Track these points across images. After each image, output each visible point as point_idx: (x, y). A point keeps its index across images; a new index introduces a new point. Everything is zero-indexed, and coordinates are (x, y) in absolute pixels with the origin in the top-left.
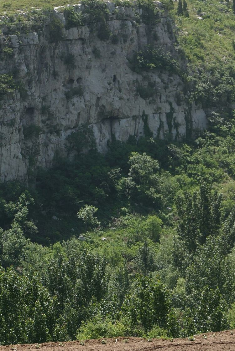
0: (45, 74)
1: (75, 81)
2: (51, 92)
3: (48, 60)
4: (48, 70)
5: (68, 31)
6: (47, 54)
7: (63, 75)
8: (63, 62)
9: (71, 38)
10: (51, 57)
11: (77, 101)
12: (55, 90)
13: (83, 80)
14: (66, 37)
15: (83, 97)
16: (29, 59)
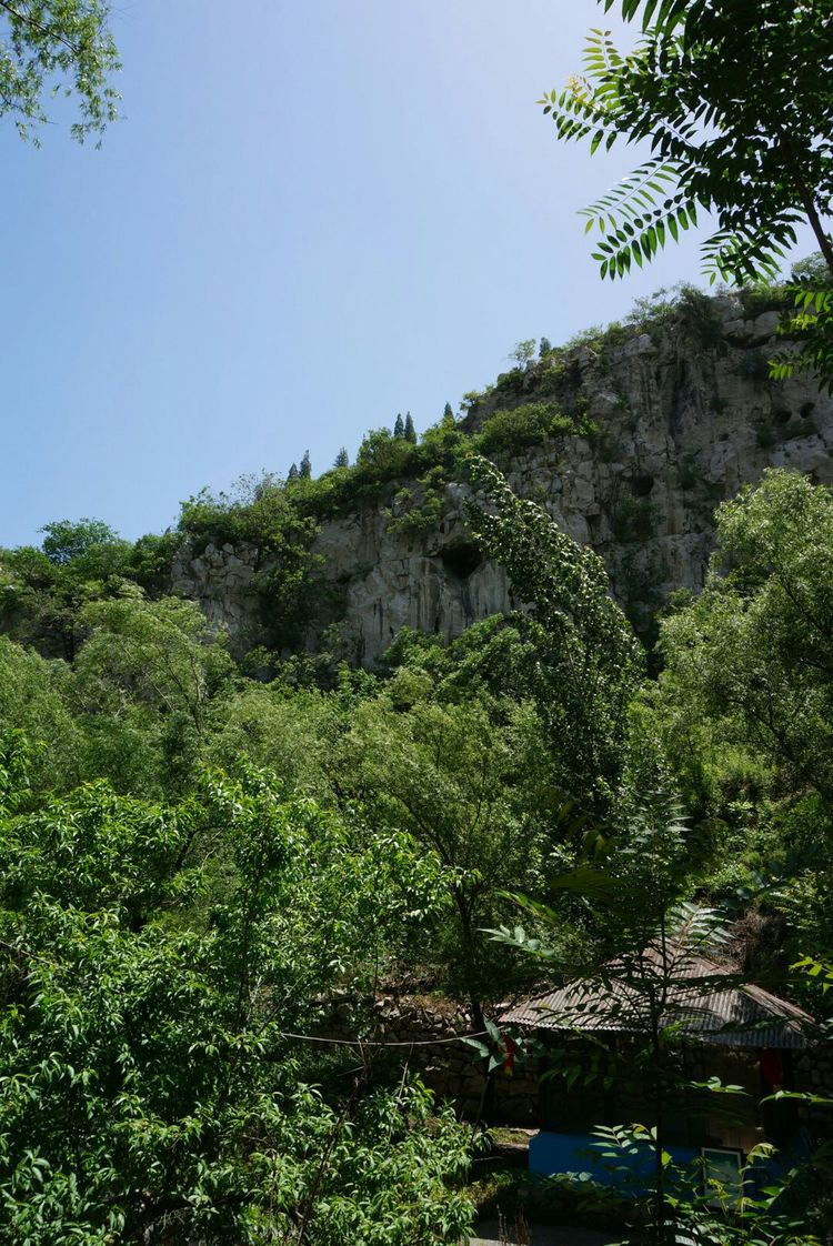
0: (692, 410)
1: (796, 416)
2: (711, 442)
3: (698, 384)
4: (698, 401)
5: (749, 322)
6: (694, 373)
7: (747, 403)
8: (739, 378)
9: (764, 332)
10: (705, 376)
11: (799, 448)
12: (725, 437)
13: (818, 404)
14: (751, 335)
15: (820, 437)
16: (627, 383)
